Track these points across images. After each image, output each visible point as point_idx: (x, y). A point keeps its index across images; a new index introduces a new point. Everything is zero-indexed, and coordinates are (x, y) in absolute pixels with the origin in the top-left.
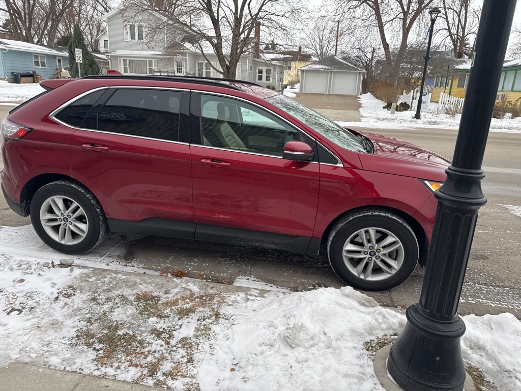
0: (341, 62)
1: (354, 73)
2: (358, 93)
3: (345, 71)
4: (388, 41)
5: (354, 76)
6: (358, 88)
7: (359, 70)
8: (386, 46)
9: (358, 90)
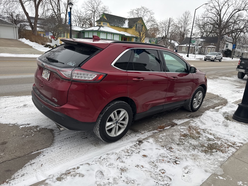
0: (1, 20)
1: (12, 27)
2: (17, 38)
3: (6, 25)
4: (27, 11)
5: (12, 28)
6: (16, 35)
7: (15, 26)
8: (27, 14)
9: (17, 37)
